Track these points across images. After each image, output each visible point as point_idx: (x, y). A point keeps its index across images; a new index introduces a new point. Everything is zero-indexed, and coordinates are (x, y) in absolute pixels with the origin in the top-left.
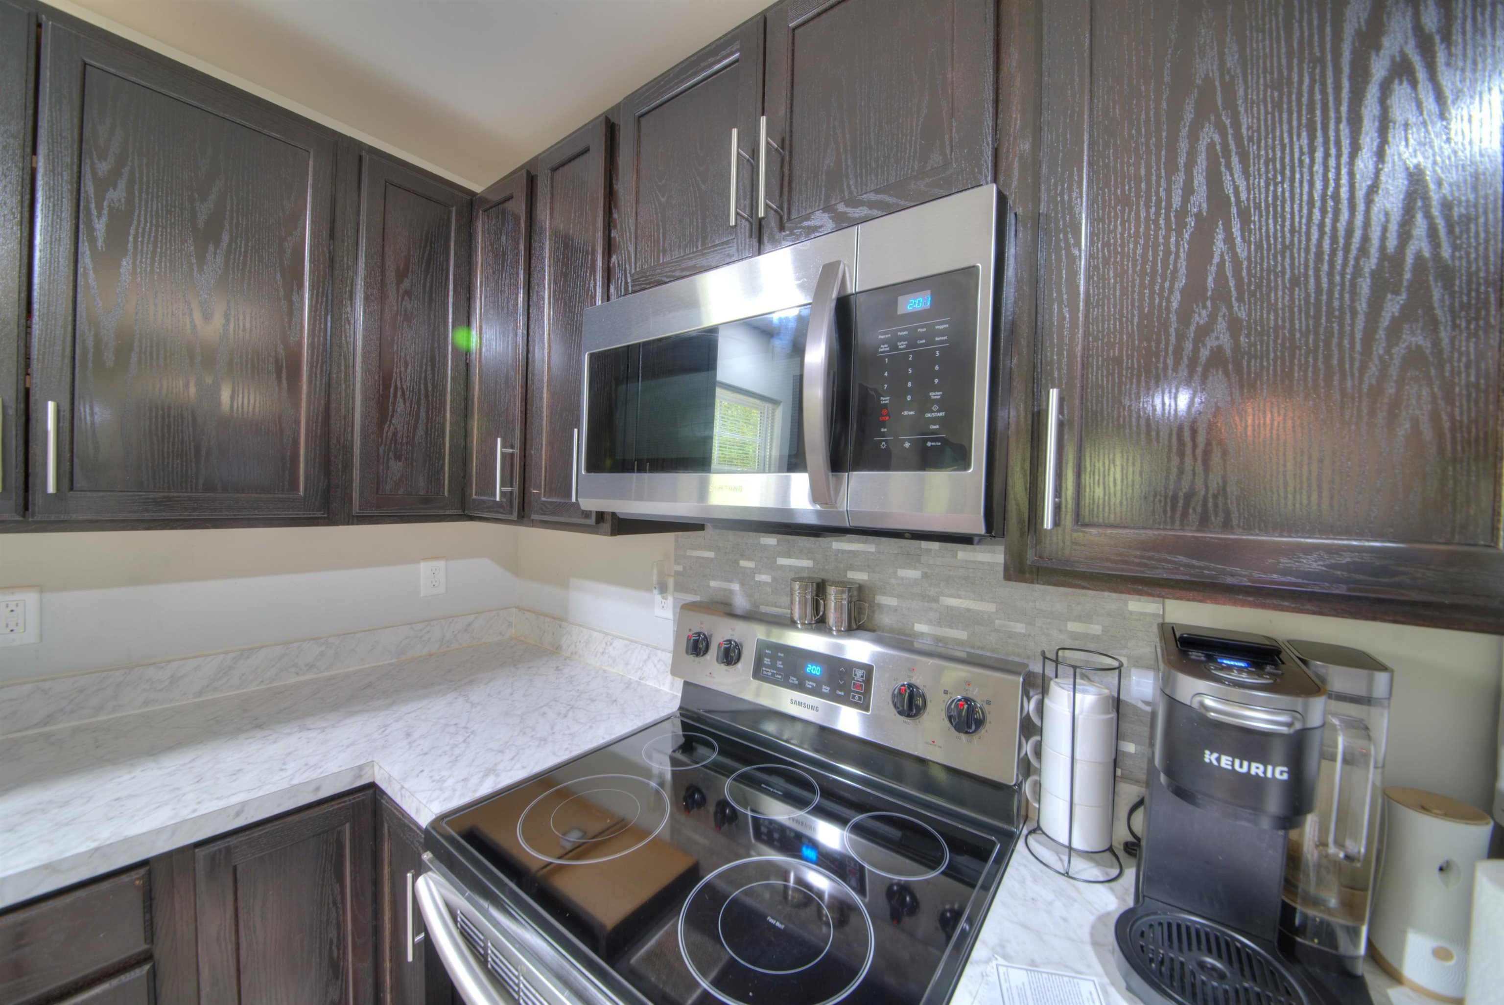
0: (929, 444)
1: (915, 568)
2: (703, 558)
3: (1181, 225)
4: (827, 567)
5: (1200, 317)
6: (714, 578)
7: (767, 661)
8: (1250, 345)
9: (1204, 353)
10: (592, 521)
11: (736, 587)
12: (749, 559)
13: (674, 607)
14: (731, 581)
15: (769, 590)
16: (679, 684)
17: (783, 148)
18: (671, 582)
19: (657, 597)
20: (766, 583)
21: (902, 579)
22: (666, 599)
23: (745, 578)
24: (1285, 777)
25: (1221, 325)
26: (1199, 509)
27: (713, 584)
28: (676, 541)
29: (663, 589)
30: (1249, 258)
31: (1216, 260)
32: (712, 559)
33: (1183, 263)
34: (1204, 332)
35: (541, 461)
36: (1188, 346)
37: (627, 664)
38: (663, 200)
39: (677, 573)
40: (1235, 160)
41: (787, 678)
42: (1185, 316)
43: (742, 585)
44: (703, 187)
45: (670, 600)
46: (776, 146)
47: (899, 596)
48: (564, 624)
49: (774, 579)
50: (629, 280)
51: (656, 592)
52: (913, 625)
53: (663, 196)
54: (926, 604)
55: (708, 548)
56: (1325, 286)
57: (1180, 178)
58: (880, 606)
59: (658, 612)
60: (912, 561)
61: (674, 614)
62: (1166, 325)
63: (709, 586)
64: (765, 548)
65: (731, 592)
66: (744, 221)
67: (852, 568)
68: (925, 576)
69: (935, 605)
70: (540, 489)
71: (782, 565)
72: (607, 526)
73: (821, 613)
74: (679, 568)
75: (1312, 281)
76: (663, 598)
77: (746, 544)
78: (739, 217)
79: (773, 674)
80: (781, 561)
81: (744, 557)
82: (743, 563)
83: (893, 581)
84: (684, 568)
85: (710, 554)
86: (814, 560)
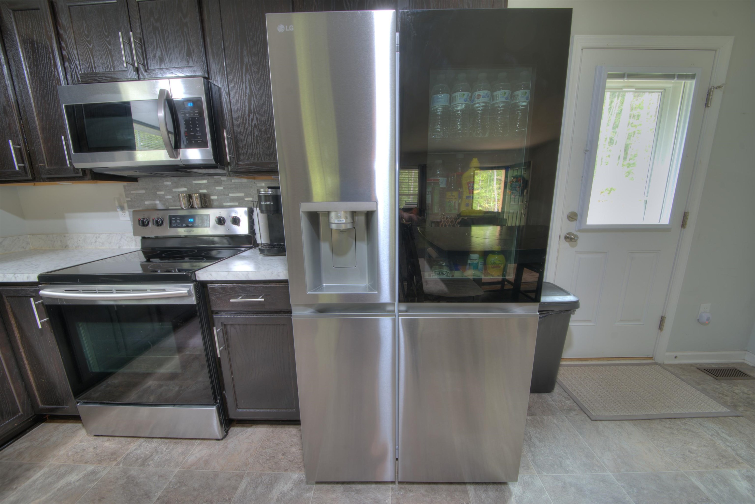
0: (198, 142)
1: (221, 186)
2: (140, 193)
3: (246, 96)
4: (192, 190)
5: (251, 116)
6: (146, 200)
7: (173, 221)
8: (260, 123)
9: (253, 125)
10: (81, 174)
11: (157, 202)
12: (161, 191)
13: (130, 215)
14: (155, 200)
15: (172, 201)
16: (139, 239)
17: (141, 42)
18: (126, 206)
19: (120, 213)
20: (170, 199)
21: (217, 190)
22: (125, 213)
23: (161, 198)
24: (272, 203)
25: (255, 119)
26: (257, 157)
27: (147, 203)
28: (124, 187)
29: (122, 208)
30: (257, 105)
31: (252, 105)
32: (144, 193)
33: (247, 104)
34: (252, 120)
35: (42, 151)
36: (250, 122)
37: (110, 243)
38: (91, 47)
39: (128, 202)
40: (253, 83)
41: (182, 225)
42: (249, 116)
43: (160, 201)
44: (110, 47)
45: (127, 213)
46: (138, 42)
47: (217, 196)
48: (66, 235)
49: (173, 197)
50: (79, 76)
51: (119, 210)
52: (223, 204)
53: (90, 45)
54: (226, 197)
55: (142, 189)
56: (269, 113)
57: (244, 84)
58: (213, 200)
59: (122, 219)
60: (219, 183)
61: (130, 218)
62: (246, 117)
63: (145, 204)
64: (167, 186)
65: (156, 204)
66: (130, 65)
67: (201, 189)
68: (224, 188)
69: (228, 196)
70: (44, 163)
71: (175, 192)
72: (89, 176)
73: (191, 204)
74: (129, 199)
75: (267, 111)
76: (123, 212)
77: (158, 185)
78: (128, 64)
79: (177, 225)
80: (174, 190)
81: (158, 190)
82: (159, 193)
83: (215, 191)
84: (131, 199)
85: (144, 191)
86: (187, 188)
